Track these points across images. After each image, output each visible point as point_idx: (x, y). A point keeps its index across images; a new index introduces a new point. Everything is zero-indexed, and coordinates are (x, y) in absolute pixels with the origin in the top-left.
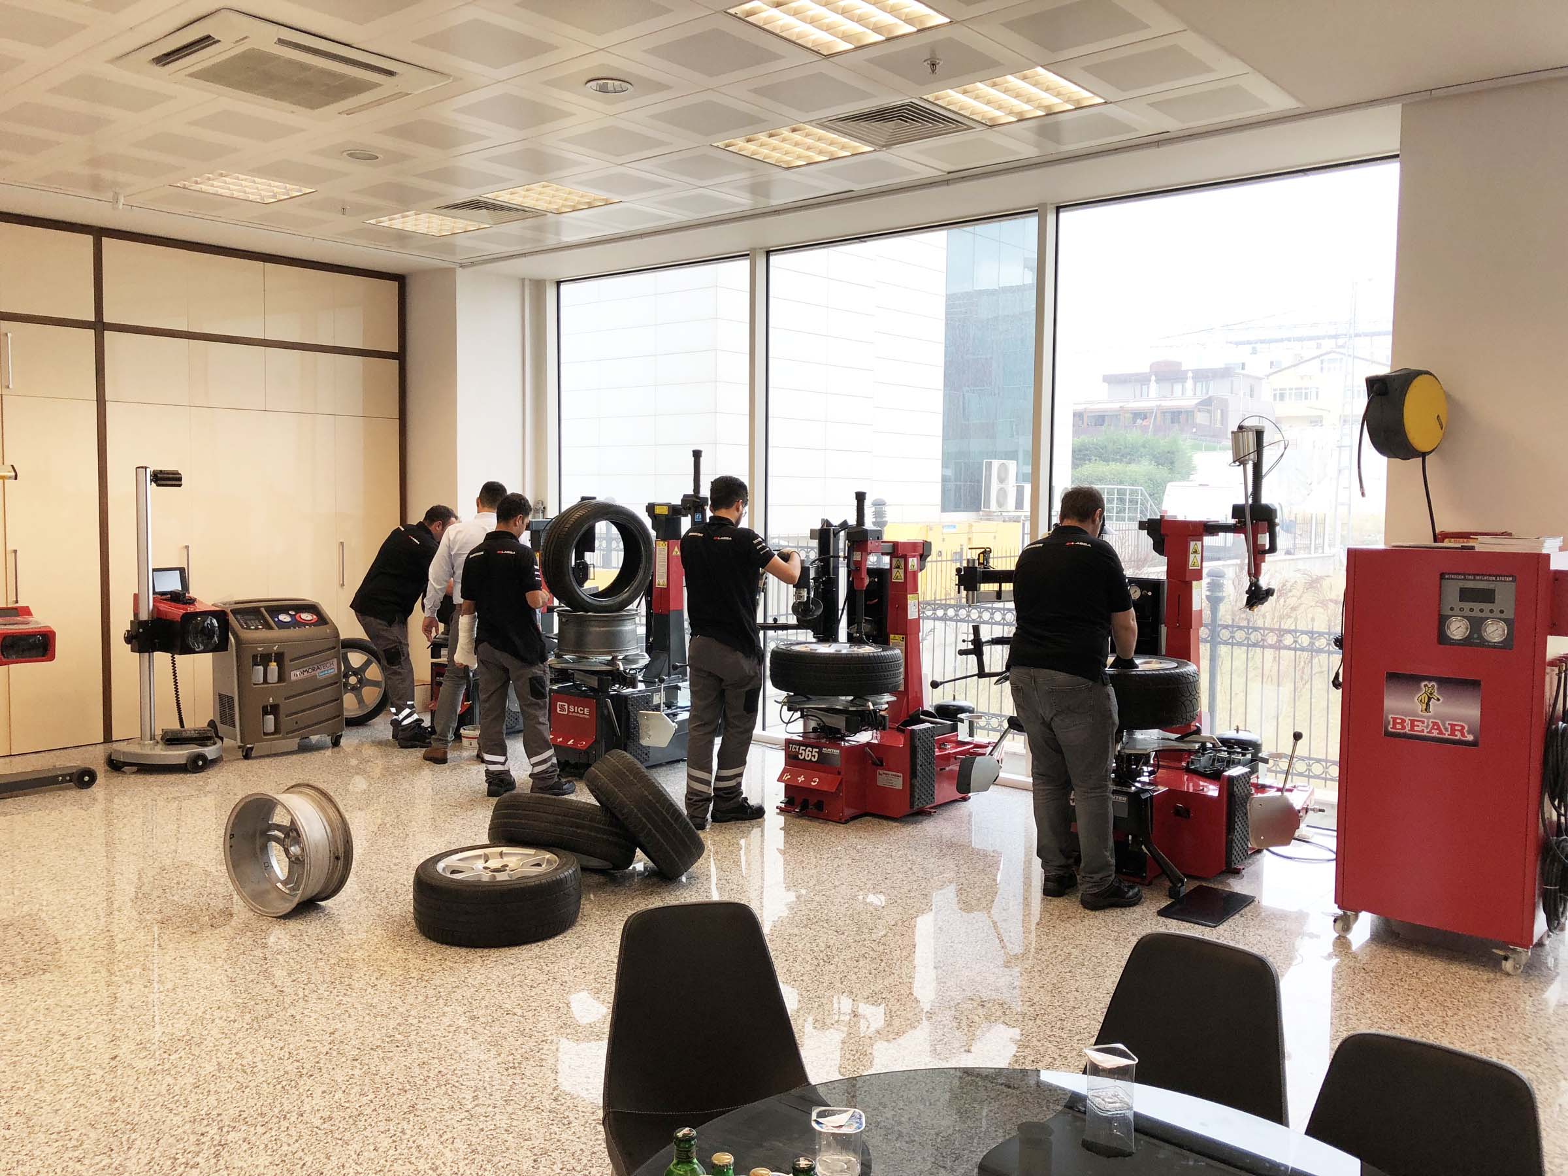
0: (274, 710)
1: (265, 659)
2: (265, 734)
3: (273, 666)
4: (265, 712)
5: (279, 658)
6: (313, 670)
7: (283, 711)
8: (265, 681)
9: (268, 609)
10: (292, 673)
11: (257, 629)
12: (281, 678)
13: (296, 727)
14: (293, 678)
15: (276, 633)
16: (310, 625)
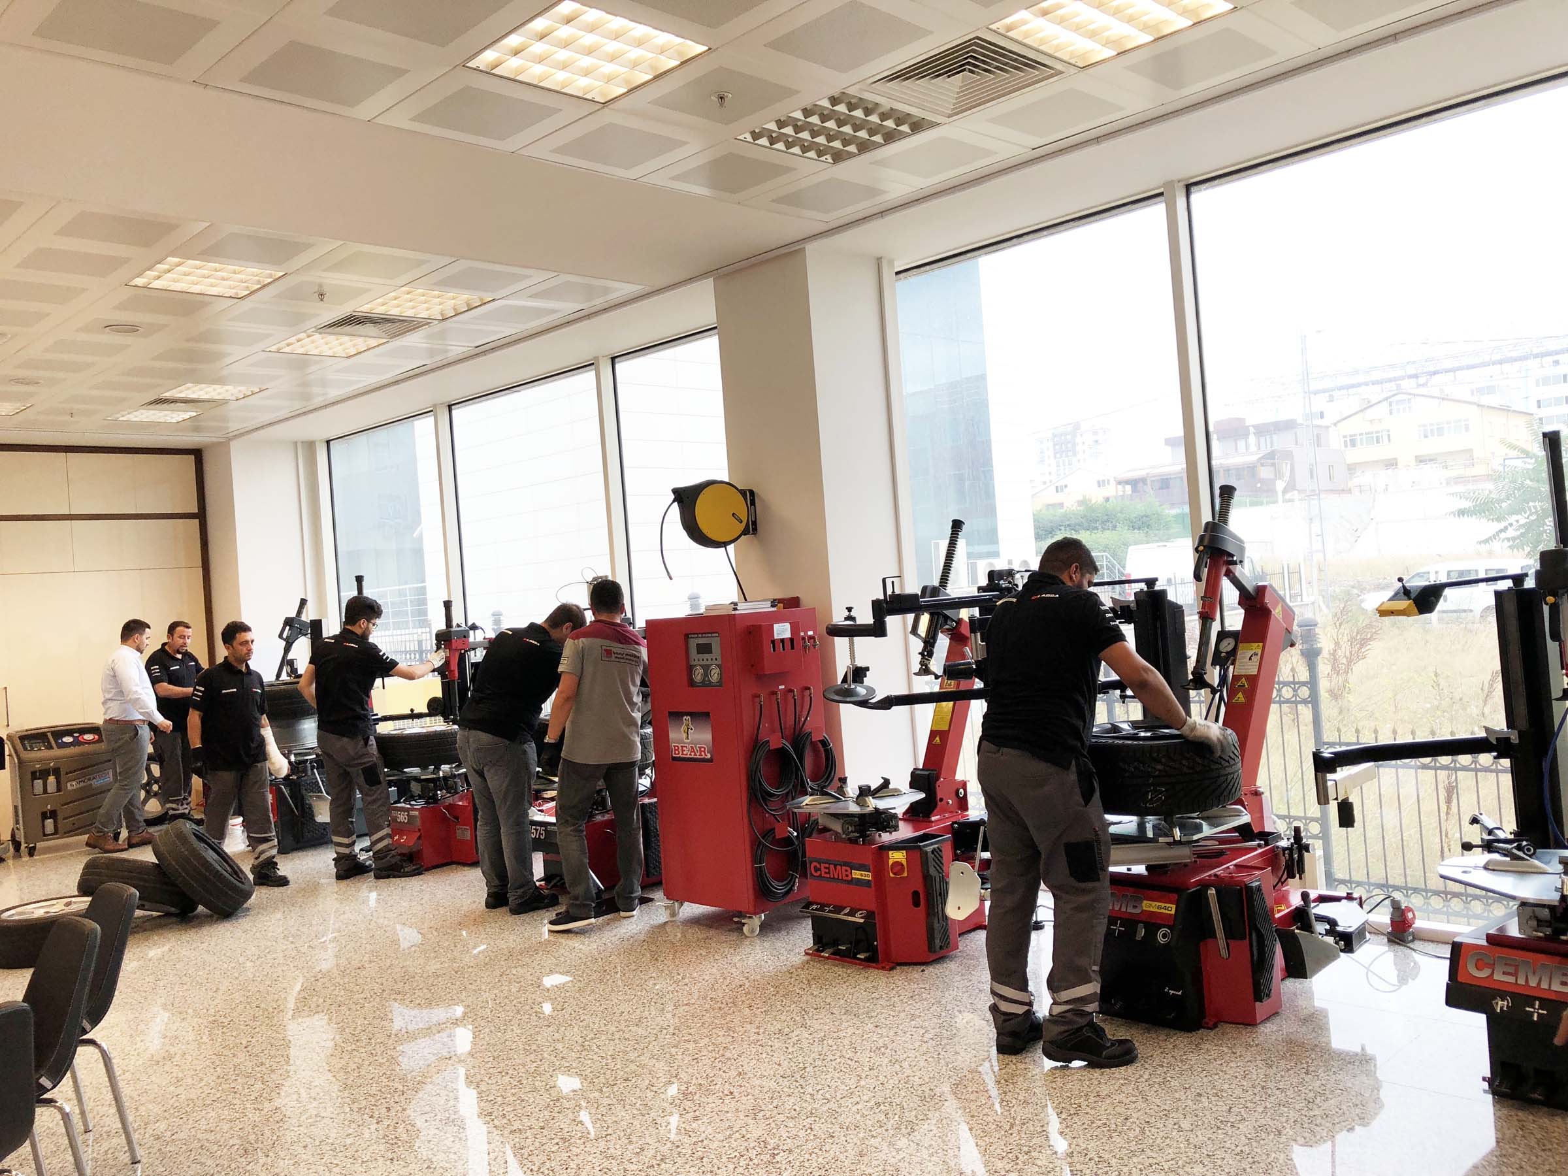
0: (53, 814)
1: (43, 774)
2: (45, 835)
3: (52, 779)
4: (45, 816)
5: (56, 772)
6: (89, 779)
7: (60, 817)
8: (45, 791)
9: (53, 733)
10: (69, 784)
11: (40, 749)
12: (59, 790)
13: (73, 828)
14: (69, 788)
15: (57, 752)
16: (88, 743)
